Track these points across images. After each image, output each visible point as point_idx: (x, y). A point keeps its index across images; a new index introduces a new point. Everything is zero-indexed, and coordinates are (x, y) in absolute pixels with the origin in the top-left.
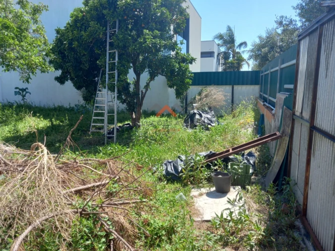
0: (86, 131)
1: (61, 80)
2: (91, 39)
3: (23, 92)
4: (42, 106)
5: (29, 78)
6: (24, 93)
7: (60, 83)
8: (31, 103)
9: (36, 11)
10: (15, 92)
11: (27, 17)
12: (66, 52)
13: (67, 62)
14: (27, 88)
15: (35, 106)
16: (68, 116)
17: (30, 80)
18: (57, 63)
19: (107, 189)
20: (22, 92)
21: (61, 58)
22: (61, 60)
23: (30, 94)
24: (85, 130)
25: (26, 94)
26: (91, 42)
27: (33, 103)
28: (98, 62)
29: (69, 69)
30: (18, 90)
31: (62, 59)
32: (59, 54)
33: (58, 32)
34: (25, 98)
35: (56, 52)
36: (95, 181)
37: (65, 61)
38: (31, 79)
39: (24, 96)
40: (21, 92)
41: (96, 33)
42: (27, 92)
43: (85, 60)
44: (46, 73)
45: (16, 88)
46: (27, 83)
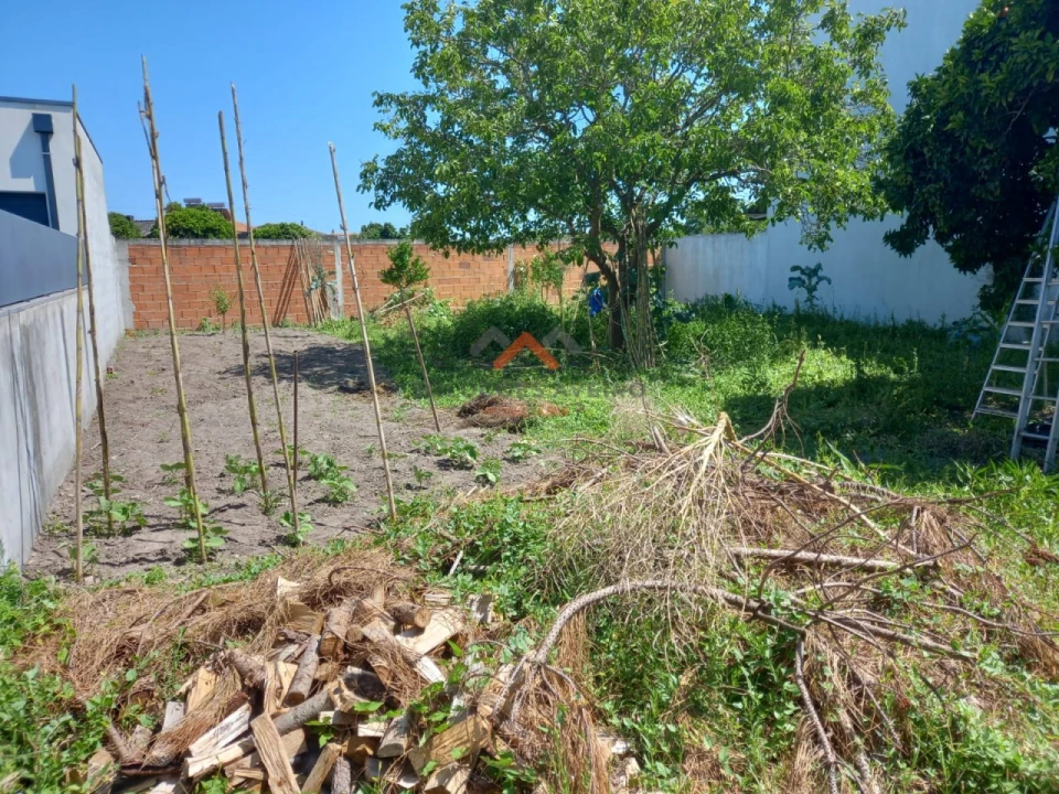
0: (962, 410)
1: (903, 242)
2: (1011, 94)
3: (810, 278)
4: (862, 319)
5: (825, 238)
6: (814, 280)
7: (898, 250)
8: (830, 311)
9: (870, 34)
10: (791, 279)
11: (842, 61)
12: (925, 150)
13: (930, 181)
14: (819, 267)
15: (842, 318)
16: (920, 355)
17: (827, 243)
18: (899, 187)
19: (878, 586)
20: (808, 277)
21: (910, 170)
22: (910, 178)
23: (829, 282)
24: (962, 405)
25: (817, 283)
26: (1011, 106)
27: (838, 310)
28: (1033, 172)
29: (930, 205)
30: (797, 274)
31: (915, 175)
32: (906, 158)
33: (915, 89)
34: (814, 293)
35: (898, 153)
36: (853, 550)
37: (924, 178)
38: (832, 241)
39: (811, 290)
40: (804, 277)
41: (1032, 70)
42: (820, 279)
43: (987, 168)
44: (878, 219)
45: (794, 268)
46: (819, 250)
